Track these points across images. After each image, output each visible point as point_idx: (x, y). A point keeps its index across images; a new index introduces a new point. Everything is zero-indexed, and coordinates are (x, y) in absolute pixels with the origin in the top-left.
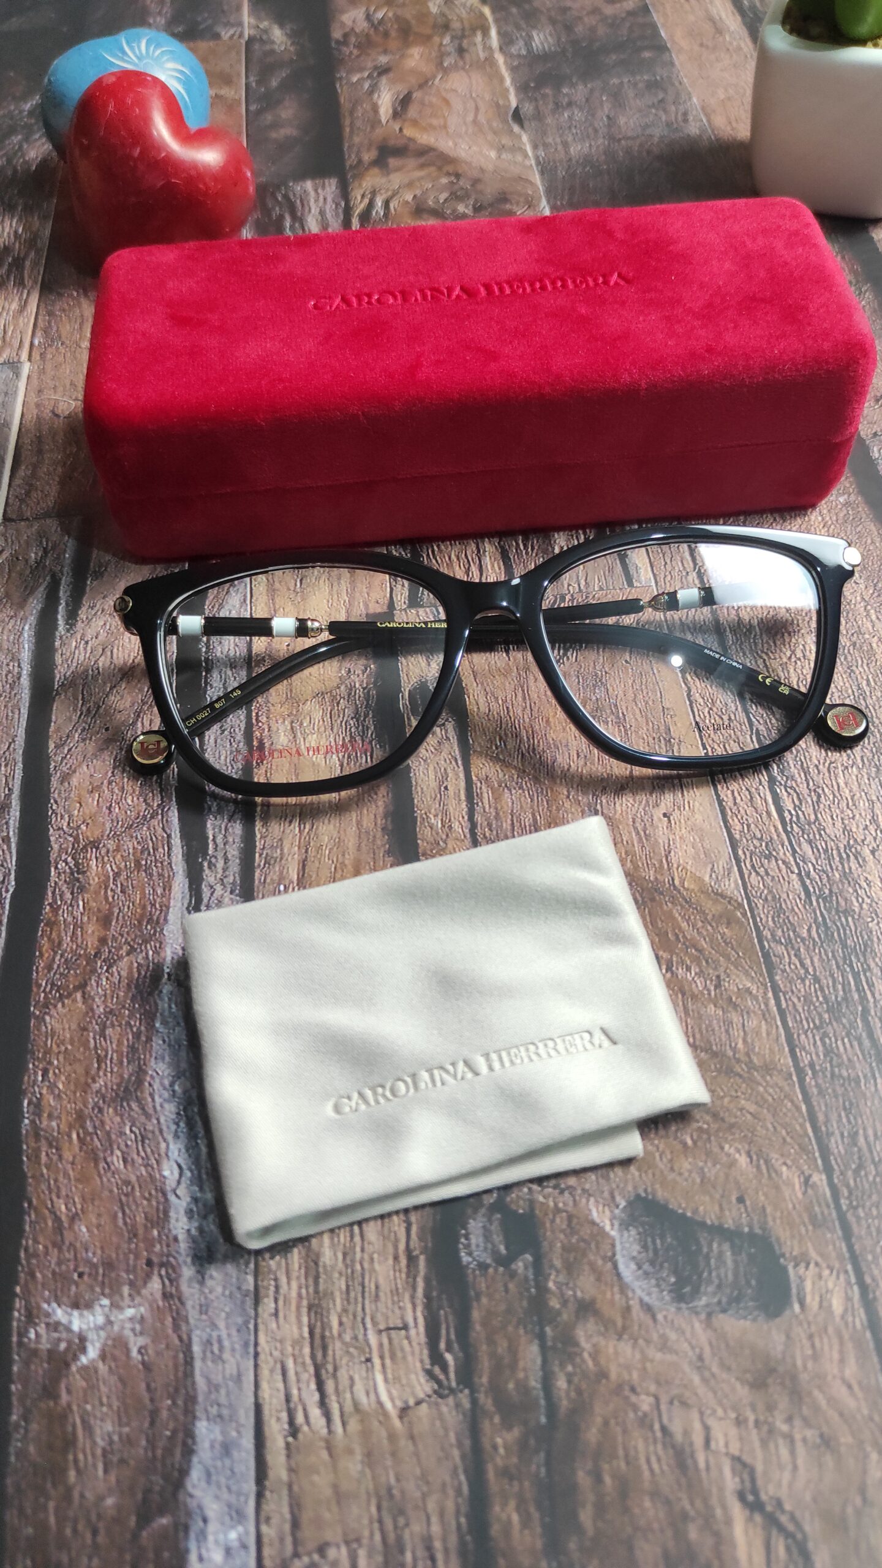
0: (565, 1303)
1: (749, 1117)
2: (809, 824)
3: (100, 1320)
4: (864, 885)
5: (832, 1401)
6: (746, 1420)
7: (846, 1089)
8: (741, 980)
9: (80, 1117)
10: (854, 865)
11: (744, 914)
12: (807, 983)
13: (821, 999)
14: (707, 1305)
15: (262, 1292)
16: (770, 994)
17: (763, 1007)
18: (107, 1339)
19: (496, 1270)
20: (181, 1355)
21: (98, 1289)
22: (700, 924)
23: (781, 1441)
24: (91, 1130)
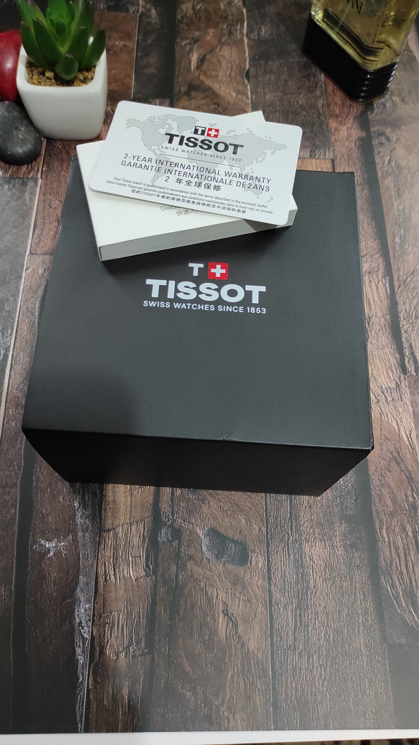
0: (185, 555)
3: (54, 545)
5: (253, 590)
6: (229, 592)
9: (51, 484)
14: (225, 561)
15: (101, 542)
18: (56, 550)
19: (167, 544)
20: (76, 557)
21: (54, 536)
23: (237, 599)
24: (53, 488)
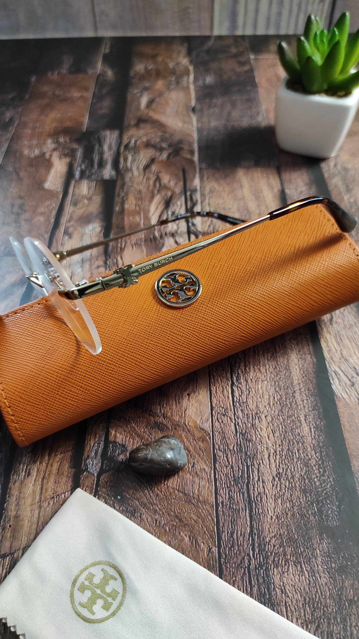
1: (193, 521)
2: (243, 403)
4: (259, 430)
7: (234, 514)
8: (202, 465)
10: (257, 421)
11: (210, 438)
12: (228, 468)
13: (232, 475)
16: (213, 472)
17: (209, 477)
22: (192, 440)
